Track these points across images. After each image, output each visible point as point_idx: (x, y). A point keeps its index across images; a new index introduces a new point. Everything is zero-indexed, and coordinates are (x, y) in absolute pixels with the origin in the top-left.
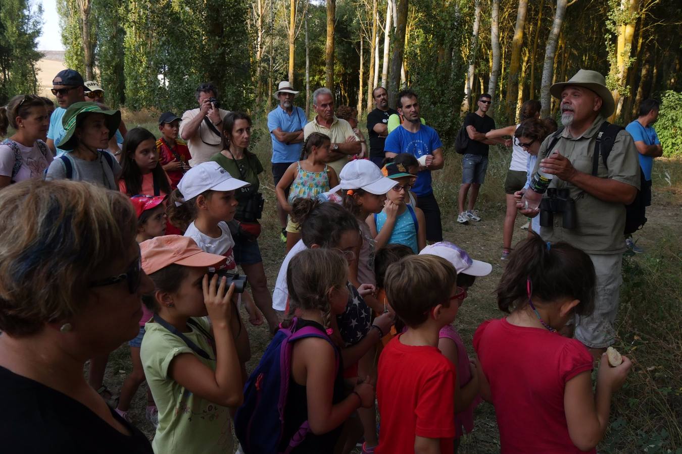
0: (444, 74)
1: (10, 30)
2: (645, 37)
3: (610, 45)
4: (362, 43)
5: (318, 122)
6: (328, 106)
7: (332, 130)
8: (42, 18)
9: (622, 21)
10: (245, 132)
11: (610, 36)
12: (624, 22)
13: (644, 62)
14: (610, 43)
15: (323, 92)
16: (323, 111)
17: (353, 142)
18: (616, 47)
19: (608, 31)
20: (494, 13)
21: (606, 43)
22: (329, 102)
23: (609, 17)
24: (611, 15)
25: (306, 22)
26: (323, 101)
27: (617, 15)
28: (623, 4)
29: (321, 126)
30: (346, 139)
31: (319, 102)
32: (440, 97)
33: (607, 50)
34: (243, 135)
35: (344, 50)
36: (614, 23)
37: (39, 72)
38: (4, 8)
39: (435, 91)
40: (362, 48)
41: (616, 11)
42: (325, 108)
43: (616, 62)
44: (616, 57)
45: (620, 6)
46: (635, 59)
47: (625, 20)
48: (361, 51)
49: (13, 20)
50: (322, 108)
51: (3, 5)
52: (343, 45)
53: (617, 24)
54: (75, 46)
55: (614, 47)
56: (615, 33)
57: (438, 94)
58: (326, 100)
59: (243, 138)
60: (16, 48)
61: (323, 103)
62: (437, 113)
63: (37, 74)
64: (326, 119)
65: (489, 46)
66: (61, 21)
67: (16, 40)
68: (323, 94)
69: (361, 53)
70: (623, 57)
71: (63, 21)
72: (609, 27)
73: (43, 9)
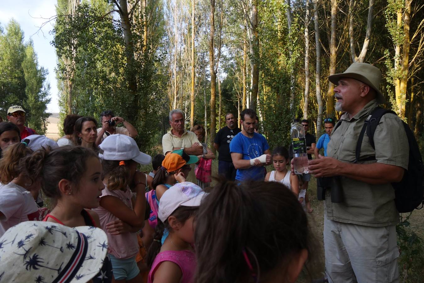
0: (280, 111)
1: (30, 99)
2: (415, 92)
3: (390, 92)
4: (239, 102)
5: (173, 133)
6: (180, 122)
7: (182, 139)
8: (50, 92)
9: (396, 77)
10: (92, 130)
11: (390, 87)
12: (398, 77)
13: (417, 109)
14: (390, 91)
15: (176, 112)
16: (176, 125)
17: (197, 147)
18: (395, 93)
19: (389, 84)
20: (317, 80)
21: (388, 91)
22: (180, 118)
23: (388, 75)
24: (389, 73)
25: (204, 91)
26: (176, 118)
27: (393, 73)
28: (396, 66)
29: (174, 136)
30: (193, 144)
31: (173, 119)
32: (279, 127)
33: (389, 95)
34: (91, 133)
35: (229, 107)
36: (392, 79)
37: (48, 124)
38: (28, 87)
39: (274, 123)
40: (239, 105)
41: (392, 71)
42: (178, 123)
43: (396, 103)
44: (395, 100)
45: (394, 68)
46: (408, 100)
47: (399, 76)
48: (239, 107)
49: (32, 93)
50: (175, 123)
51: (27, 85)
52: (228, 104)
53: (394, 79)
54: (66, 107)
55: (393, 93)
56: (393, 85)
57: (277, 124)
58: (178, 117)
59: (91, 135)
60: (33, 109)
61: (176, 119)
62: (277, 137)
63: (47, 125)
64: (178, 131)
65: (316, 101)
66: (59, 93)
67: (33, 105)
68: (176, 113)
69: (239, 108)
70: (400, 100)
71: (60, 93)
72: (388, 81)
73: (50, 87)
